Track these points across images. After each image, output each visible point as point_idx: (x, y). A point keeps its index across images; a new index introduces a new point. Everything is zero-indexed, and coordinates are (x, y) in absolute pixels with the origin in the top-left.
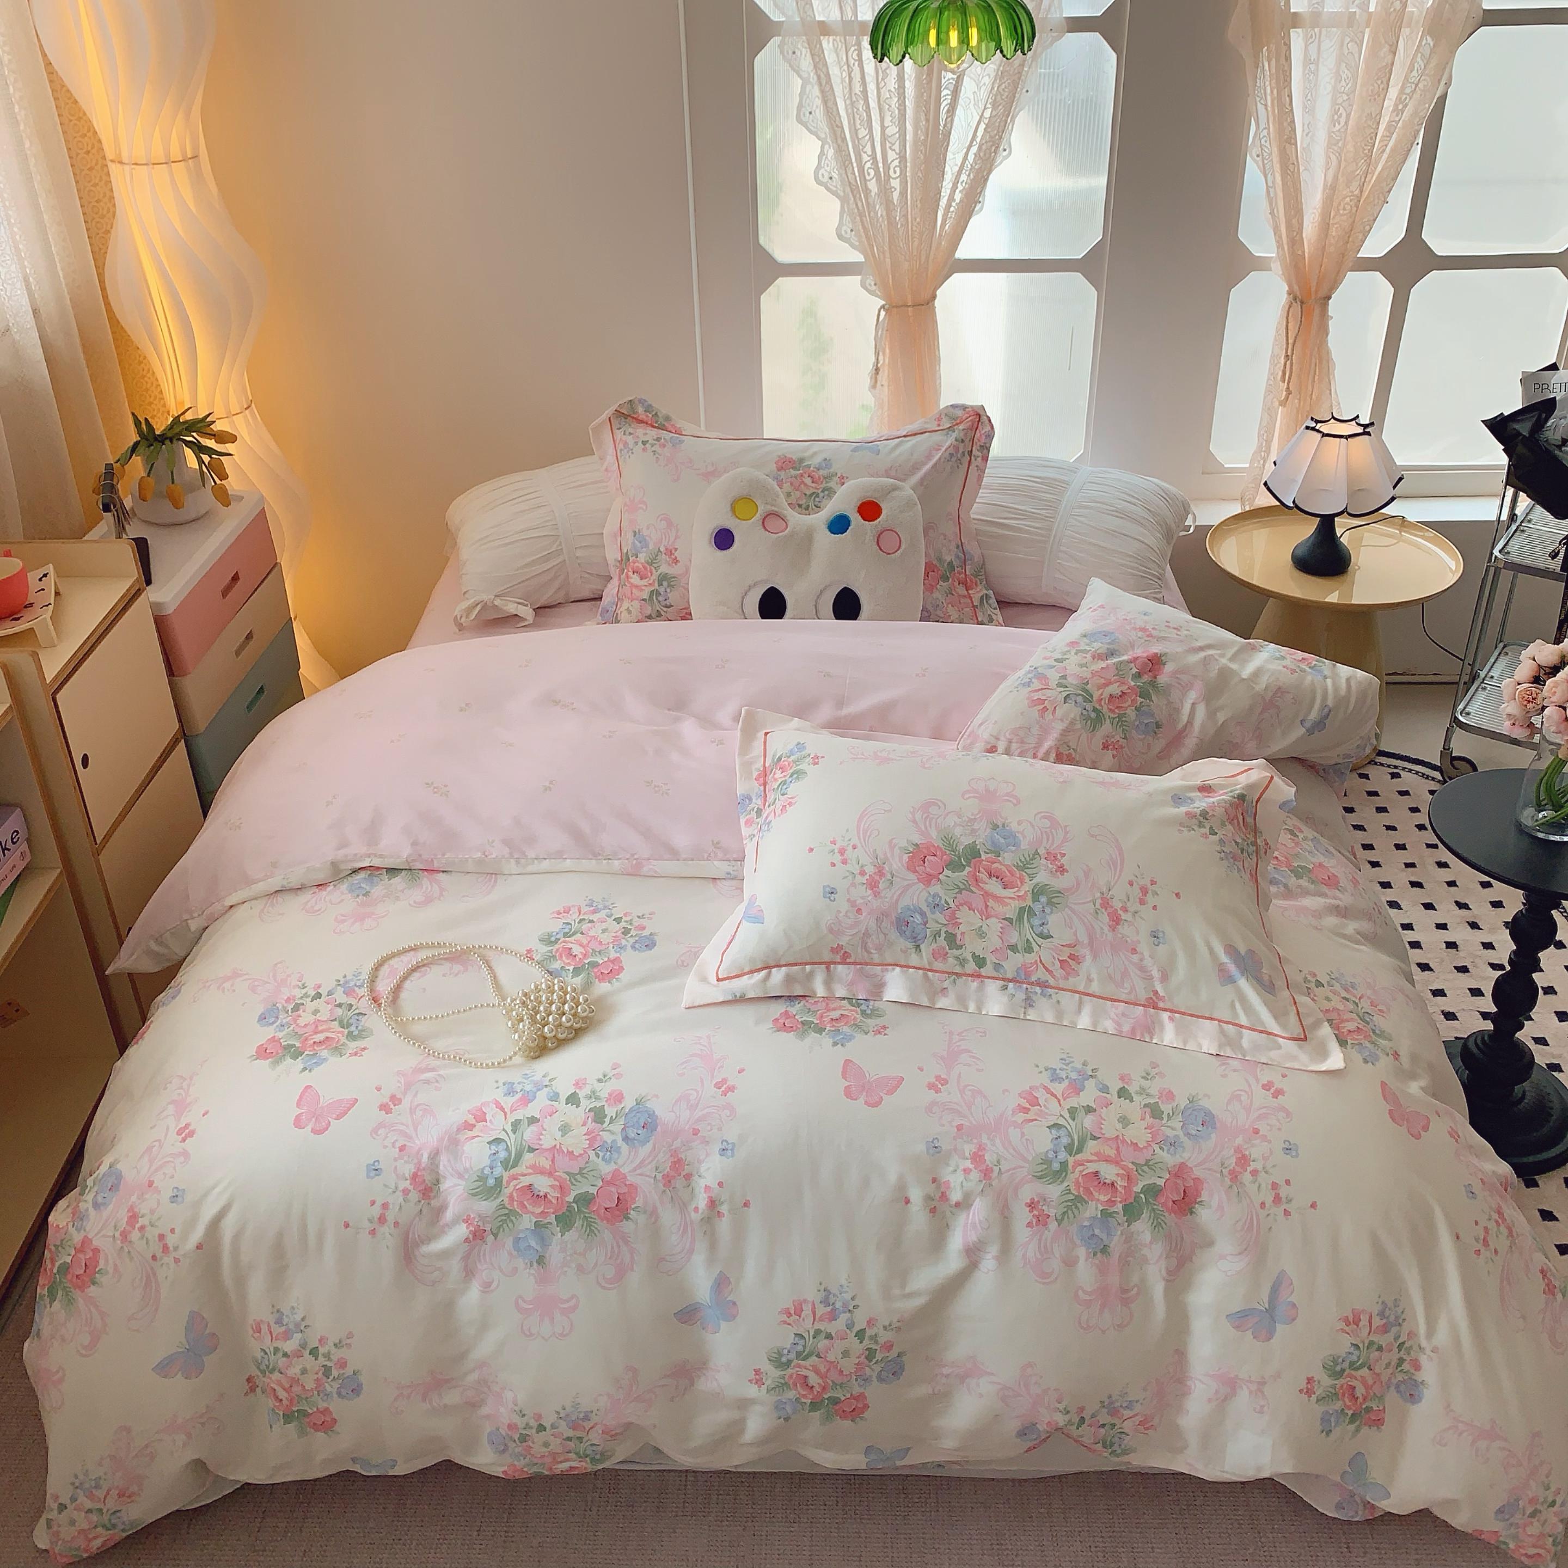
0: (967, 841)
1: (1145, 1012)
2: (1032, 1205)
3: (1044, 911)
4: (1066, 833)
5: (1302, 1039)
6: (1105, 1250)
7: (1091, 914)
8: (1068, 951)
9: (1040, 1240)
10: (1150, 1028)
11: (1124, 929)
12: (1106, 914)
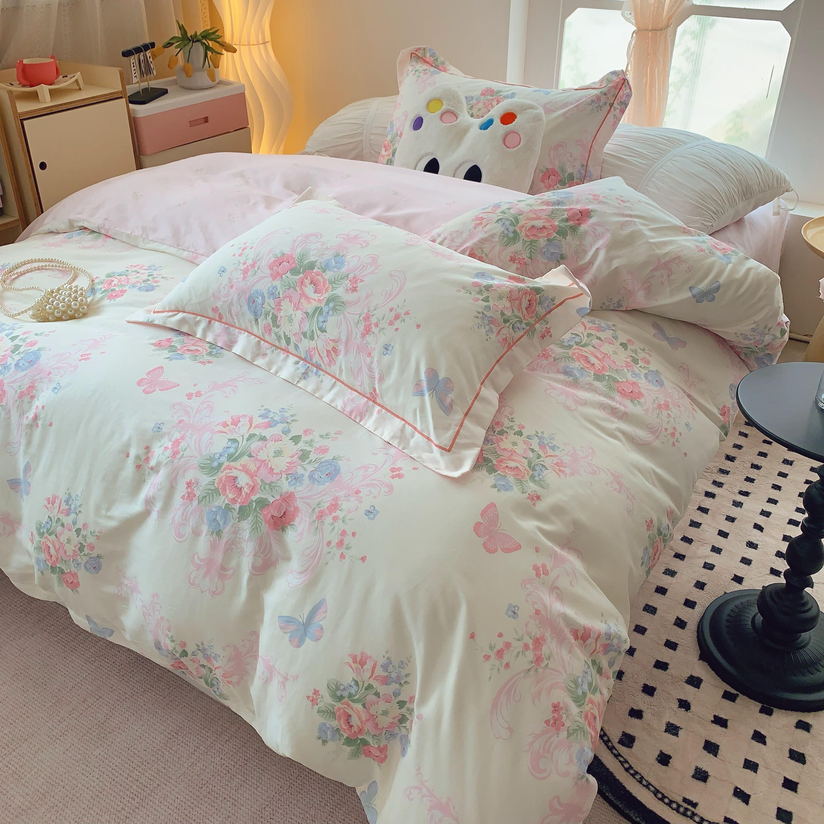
0: (313, 259)
1: (367, 402)
2: (189, 484)
3: (328, 313)
4: (376, 269)
5: (447, 450)
6: (219, 533)
7: (354, 322)
8: (332, 344)
9: (185, 510)
10: (362, 414)
11: (369, 338)
12: (364, 324)
